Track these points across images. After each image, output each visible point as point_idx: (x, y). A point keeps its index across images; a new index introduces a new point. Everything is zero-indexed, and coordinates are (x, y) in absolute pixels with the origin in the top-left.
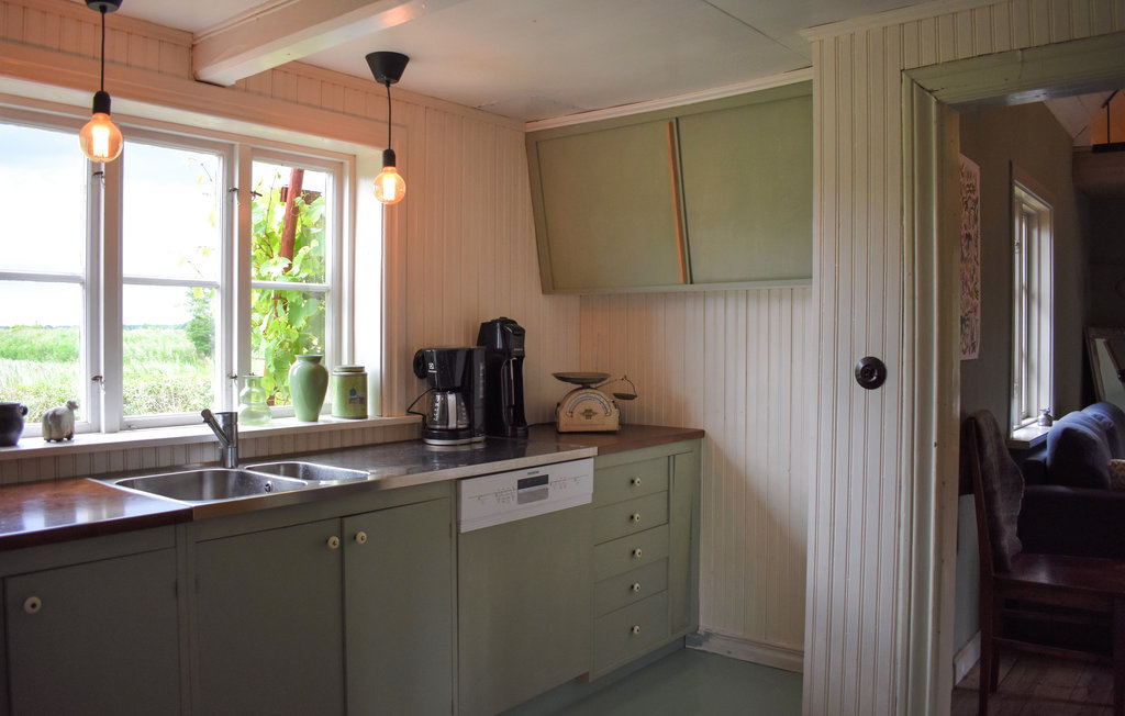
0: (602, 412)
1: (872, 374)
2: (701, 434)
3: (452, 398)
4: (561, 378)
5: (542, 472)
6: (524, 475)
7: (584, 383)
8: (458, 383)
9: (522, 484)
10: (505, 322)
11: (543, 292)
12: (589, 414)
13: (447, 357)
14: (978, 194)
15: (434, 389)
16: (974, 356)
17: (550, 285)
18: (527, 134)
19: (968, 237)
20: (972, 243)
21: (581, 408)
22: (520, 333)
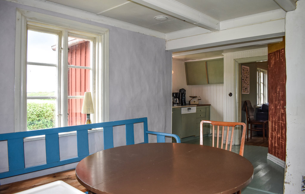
0: (196, 101)
1: (231, 95)
2: (210, 105)
3: (177, 99)
4: (191, 97)
5: (190, 108)
6: (188, 108)
7: (194, 97)
8: (178, 97)
9: (188, 109)
10: (183, 89)
11: (187, 85)
12: (194, 102)
13: (176, 94)
14: (249, 71)
15: (175, 98)
16: (248, 93)
17: (188, 83)
18: (185, 62)
19: (247, 77)
20: (248, 78)
21: (193, 101)
22: (185, 90)
